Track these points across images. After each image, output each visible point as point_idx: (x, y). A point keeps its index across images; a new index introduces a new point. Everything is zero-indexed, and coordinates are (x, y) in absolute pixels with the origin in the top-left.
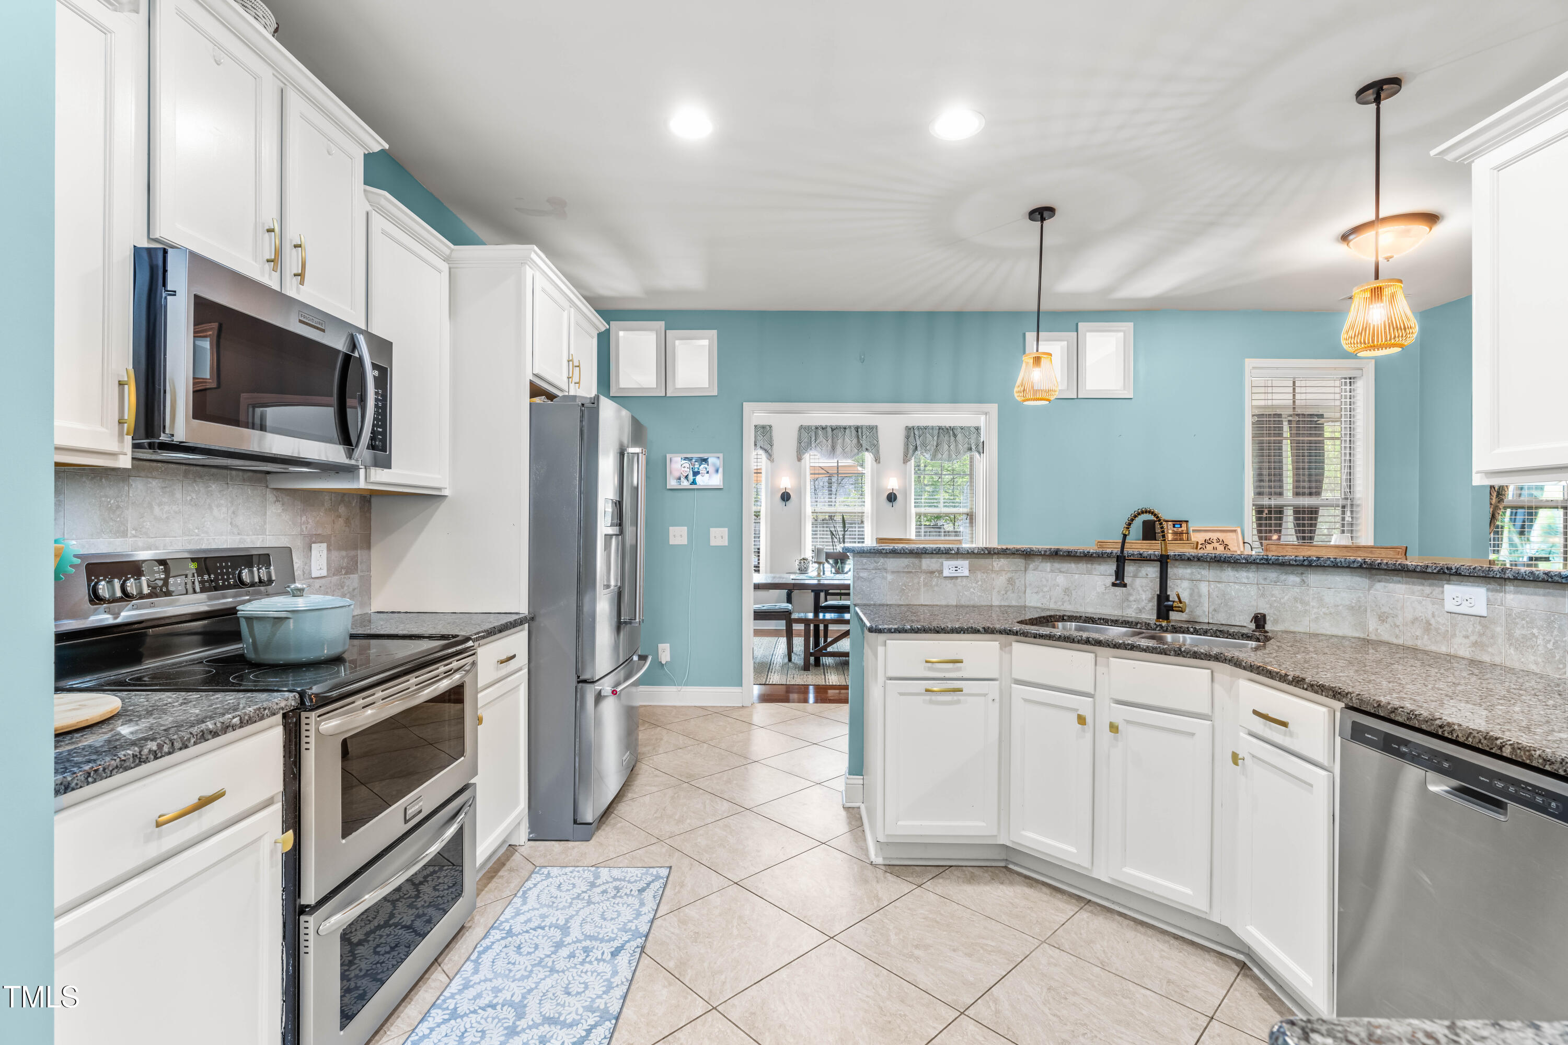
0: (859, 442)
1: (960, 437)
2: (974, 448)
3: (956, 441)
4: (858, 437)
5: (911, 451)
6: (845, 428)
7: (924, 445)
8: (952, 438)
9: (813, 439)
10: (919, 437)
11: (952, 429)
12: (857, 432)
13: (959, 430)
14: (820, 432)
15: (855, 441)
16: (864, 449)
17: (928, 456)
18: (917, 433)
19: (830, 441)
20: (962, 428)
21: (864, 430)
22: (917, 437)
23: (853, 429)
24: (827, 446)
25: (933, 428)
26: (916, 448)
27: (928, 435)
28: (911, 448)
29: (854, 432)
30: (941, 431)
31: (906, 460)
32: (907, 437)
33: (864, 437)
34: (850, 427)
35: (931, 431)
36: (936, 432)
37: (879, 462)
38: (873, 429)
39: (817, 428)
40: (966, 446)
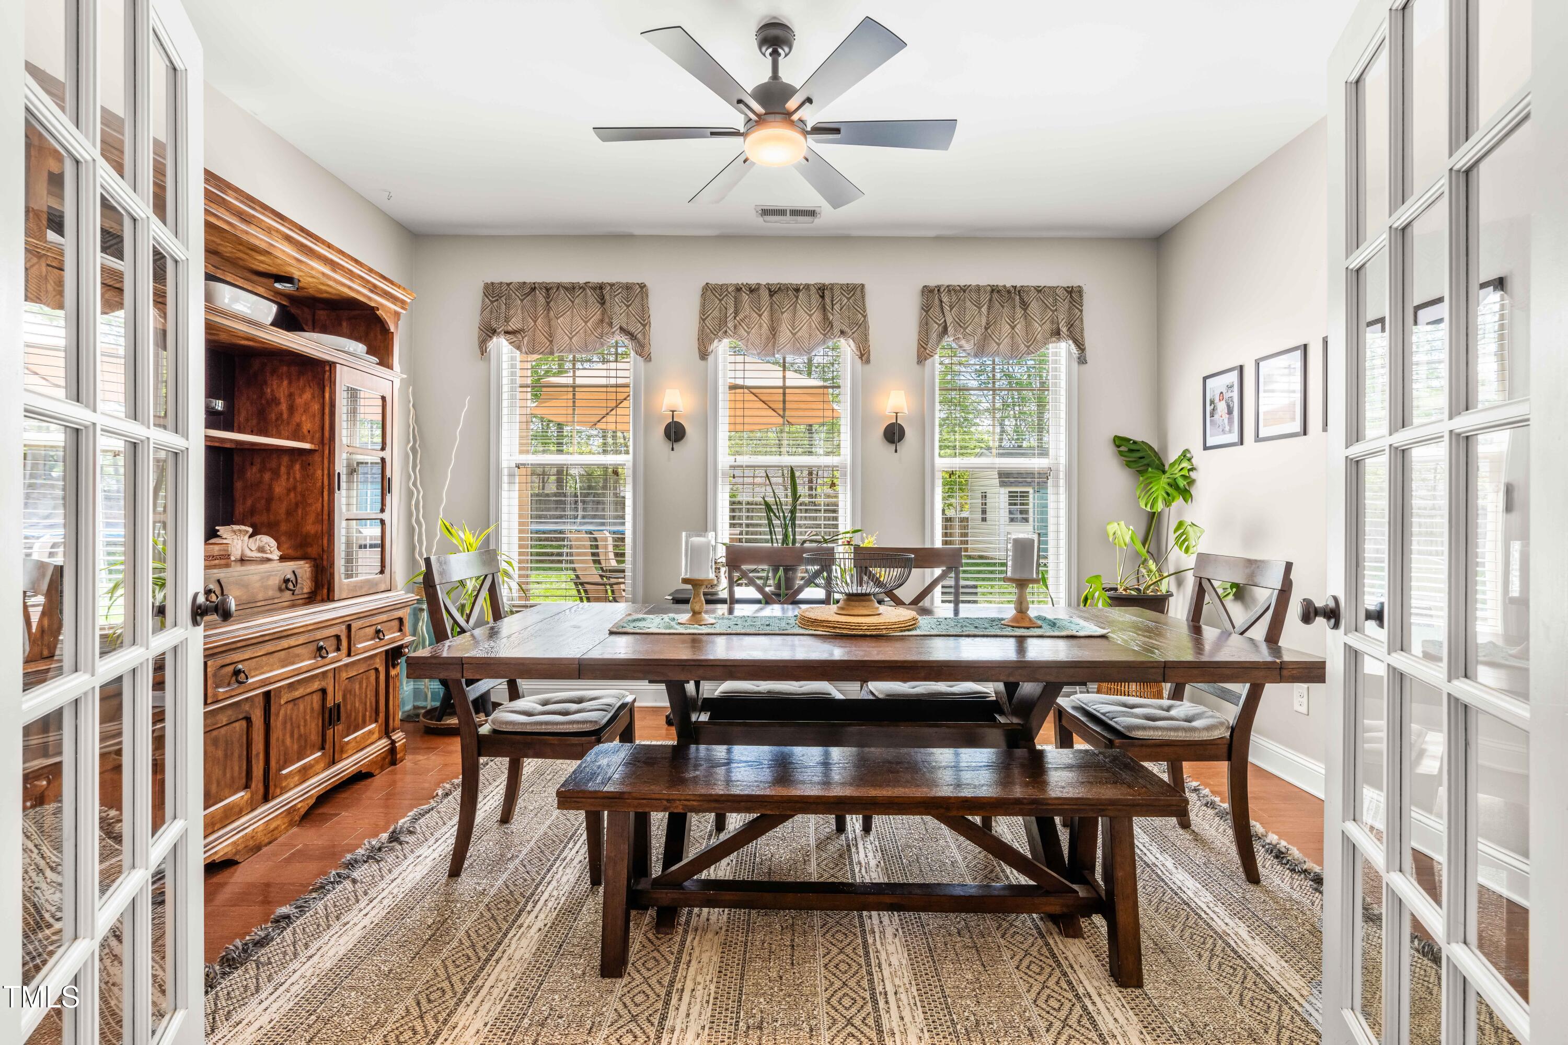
0: (825, 318)
1: (1034, 307)
2: (1064, 329)
3: (1026, 316)
4: (824, 309)
5: (934, 336)
6: (797, 290)
7: (960, 324)
8: (1019, 312)
9: (731, 310)
10: (951, 308)
11: (1019, 291)
12: (823, 297)
13: (1033, 294)
14: (745, 297)
15: (817, 316)
16: (836, 331)
17: (968, 346)
18: (945, 299)
19: (766, 315)
20: (1039, 290)
21: (837, 293)
22: (946, 308)
23: (813, 291)
24: (761, 326)
25: (978, 289)
26: (945, 330)
27: (968, 304)
28: (935, 328)
29: (815, 298)
30: (995, 295)
31: (923, 356)
32: (926, 309)
33: (837, 307)
34: (807, 287)
35: (974, 296)
36: (985, 298)
37: (868, 361)
38: (855, 292)
39: (738, 289)
40: (1048, 326)
